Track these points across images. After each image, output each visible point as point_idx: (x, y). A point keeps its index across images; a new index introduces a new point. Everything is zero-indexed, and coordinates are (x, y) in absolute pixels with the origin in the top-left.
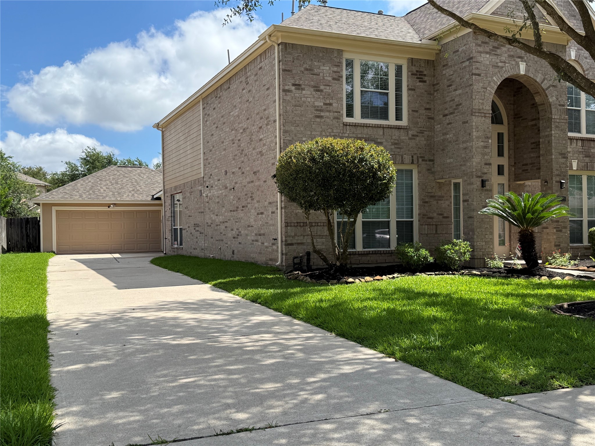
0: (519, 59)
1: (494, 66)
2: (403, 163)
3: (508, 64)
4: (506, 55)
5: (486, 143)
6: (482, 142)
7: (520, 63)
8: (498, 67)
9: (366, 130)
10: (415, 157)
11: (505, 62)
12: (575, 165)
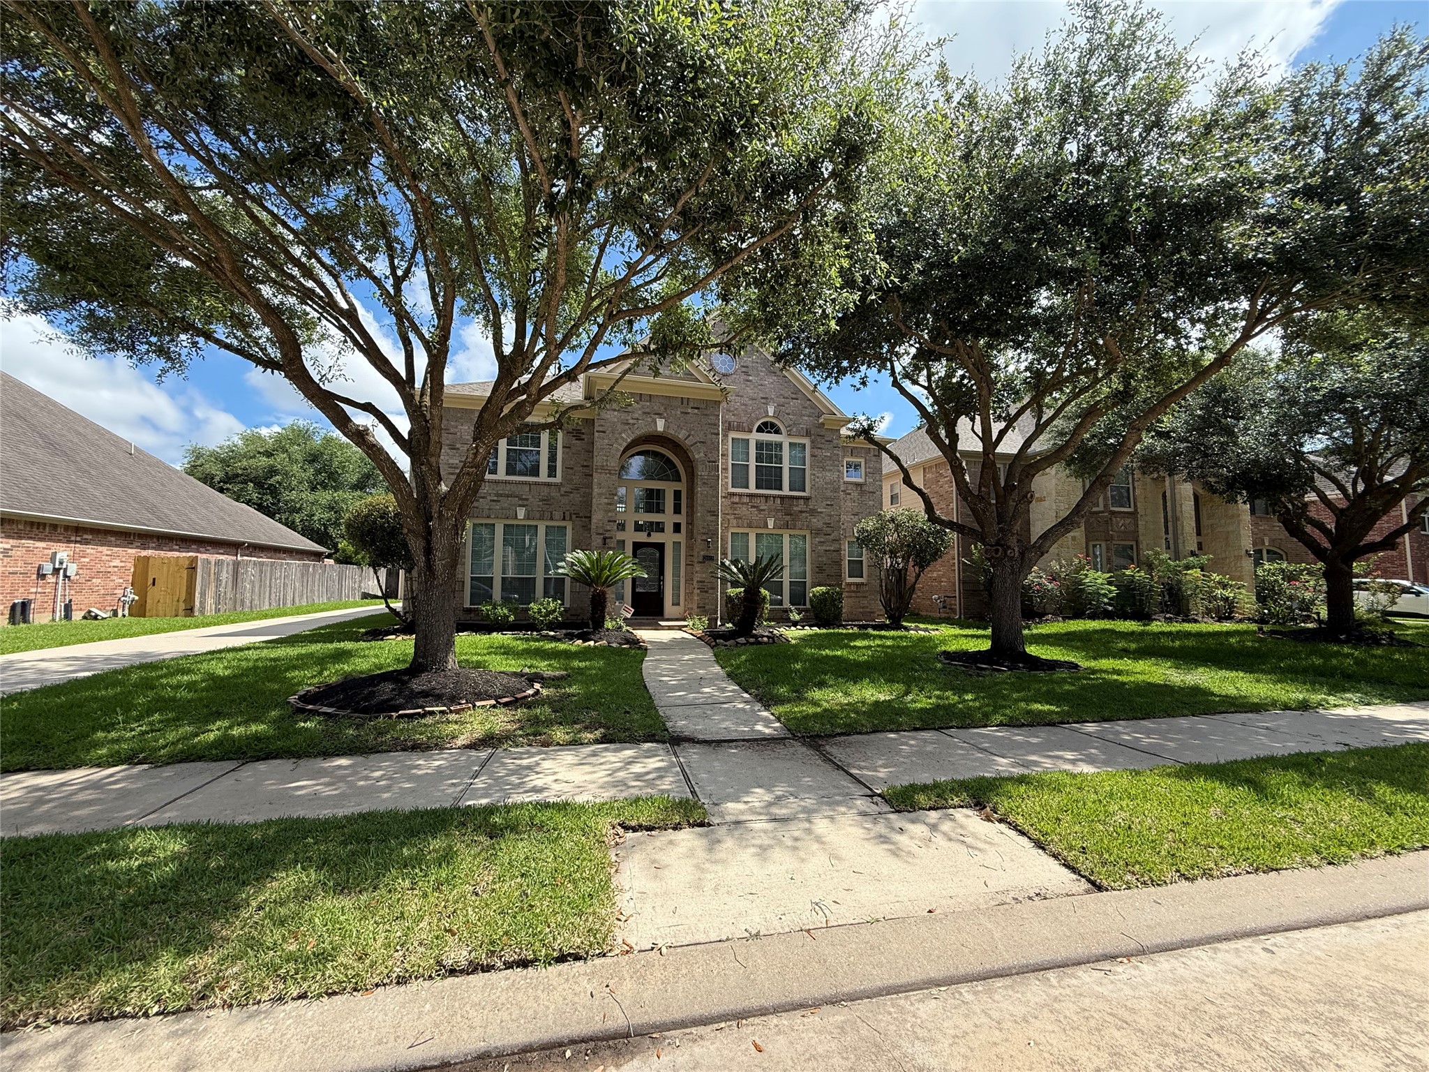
0: (657, 416)
1: (624, 423)
2: (552, 519)
3: (642, 422)
4: (640, 412)
7: (657, 419)
8: (629, 424)
9: (508, 487)
10: (567, 514)
11: (638, 420)
12: (771, 524)
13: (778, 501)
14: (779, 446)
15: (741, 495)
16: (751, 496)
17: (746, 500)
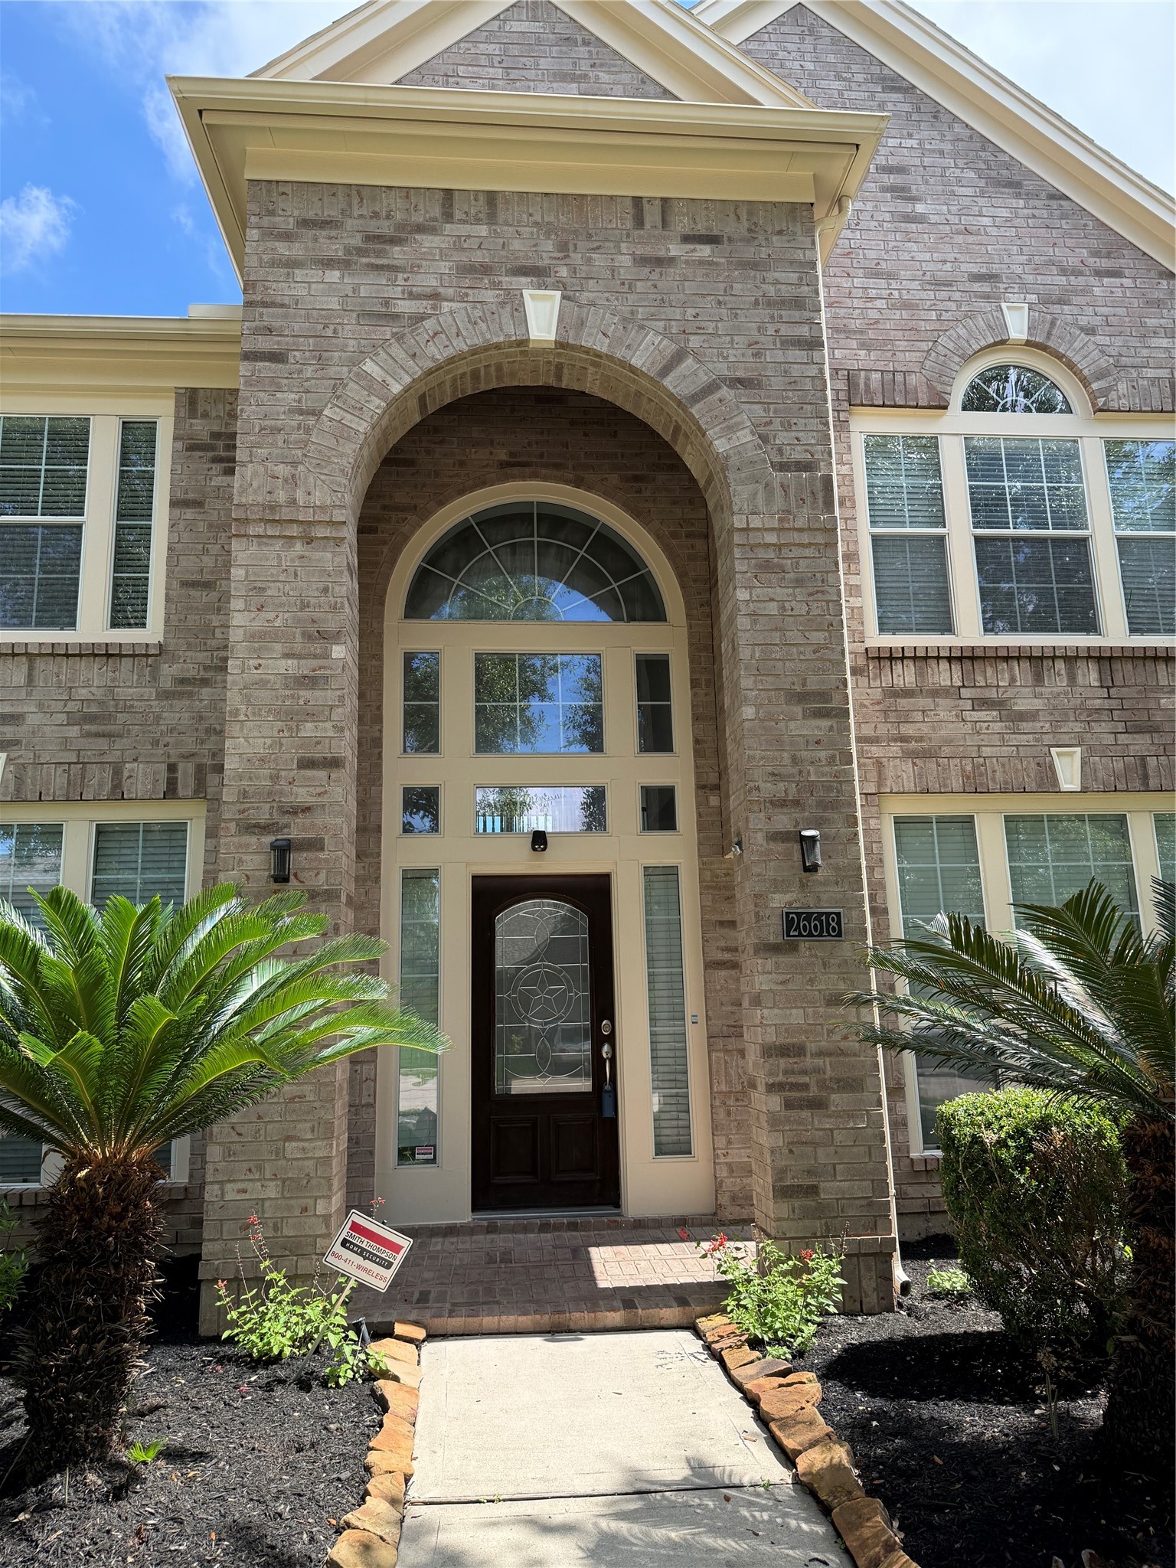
0: (524, 280)
1: (371, 315)
3: (454, 305)
4: (444, 267)
5: (315, 663)
6: (287, 656)
7: (526, 293)
8: (395, 317)
10: (186, 772)
11: (435, 296)
12: (1069, 770)
13: (1090, 675)
14: (1065, 456)
15: (923, 659)
16: (967, 658)
17: (944, 676)
